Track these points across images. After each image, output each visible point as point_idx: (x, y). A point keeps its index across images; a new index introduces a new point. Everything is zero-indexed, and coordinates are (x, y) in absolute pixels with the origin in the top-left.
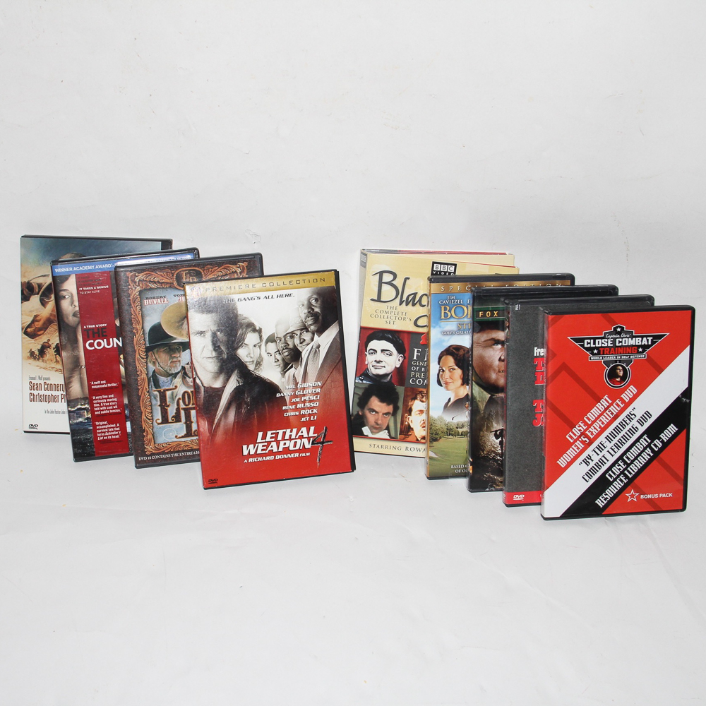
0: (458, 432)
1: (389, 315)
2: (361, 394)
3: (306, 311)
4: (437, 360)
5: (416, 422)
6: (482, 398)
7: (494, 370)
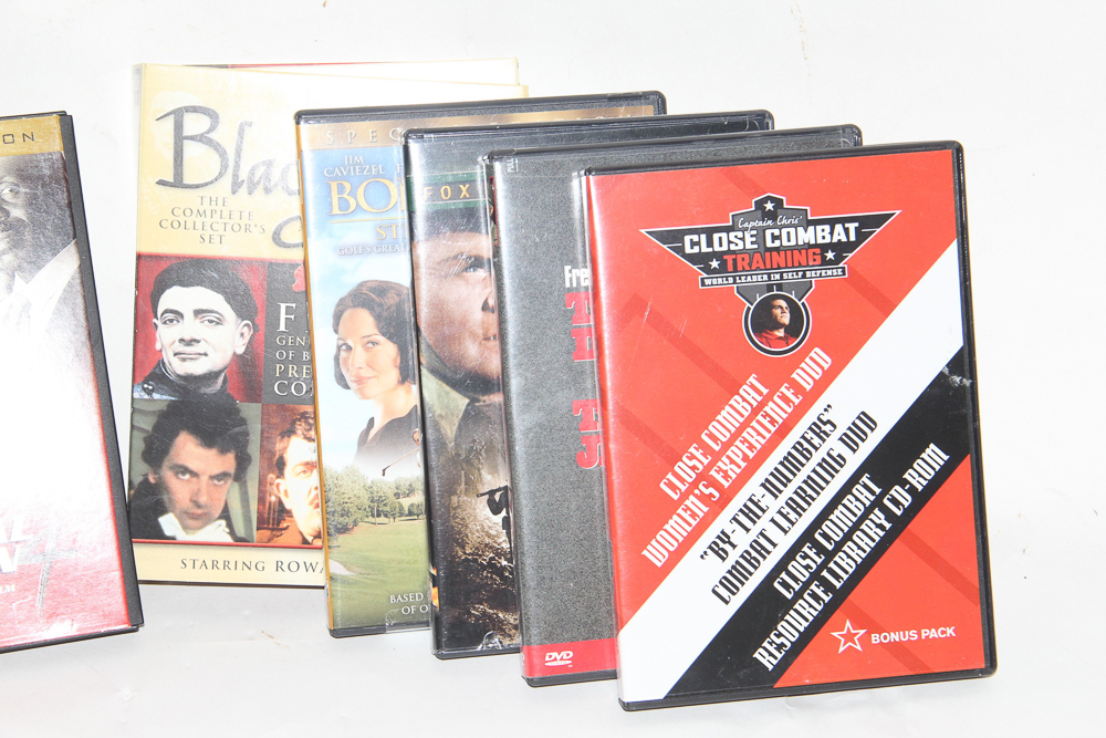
0: (401, 507)
1: (208, 221)
2: (149, 428)
4: (330, 321)
5: (297, 493)
6: (447, 407)
7: (473, 335)
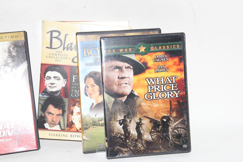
0: (100, 124)
1: (57, 56)
2: (43, 103)
3: (7, 55)
6: (110, 101)
7: (116, 84)
